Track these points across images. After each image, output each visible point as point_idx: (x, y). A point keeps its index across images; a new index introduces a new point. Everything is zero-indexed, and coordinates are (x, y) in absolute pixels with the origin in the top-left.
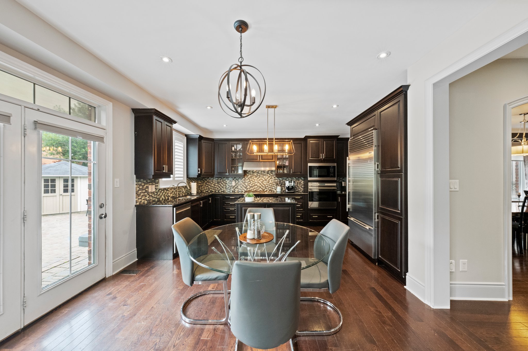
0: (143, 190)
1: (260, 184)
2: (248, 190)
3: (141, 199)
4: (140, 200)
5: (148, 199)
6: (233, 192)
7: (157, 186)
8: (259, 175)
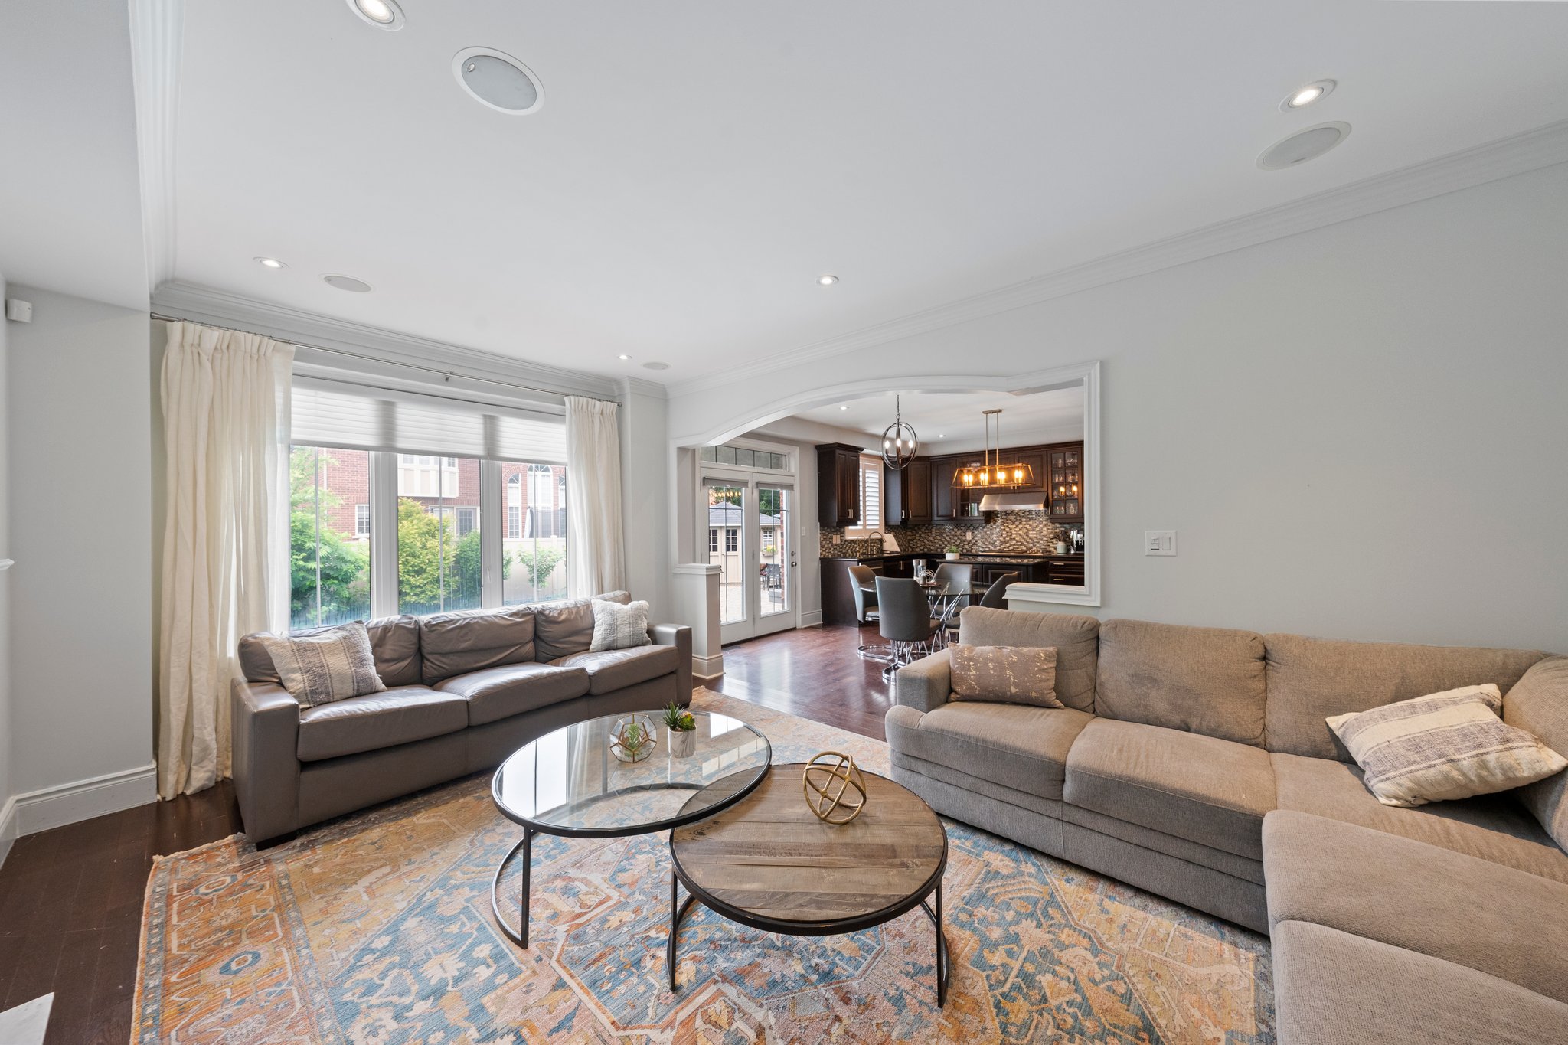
0: (827, 540)
1: (1022, 537)
2: (998, 548)
4: (824, 552)
5: (833, 552)
6: (967, 551)
7: (843, 535)
8: (1018, 518)
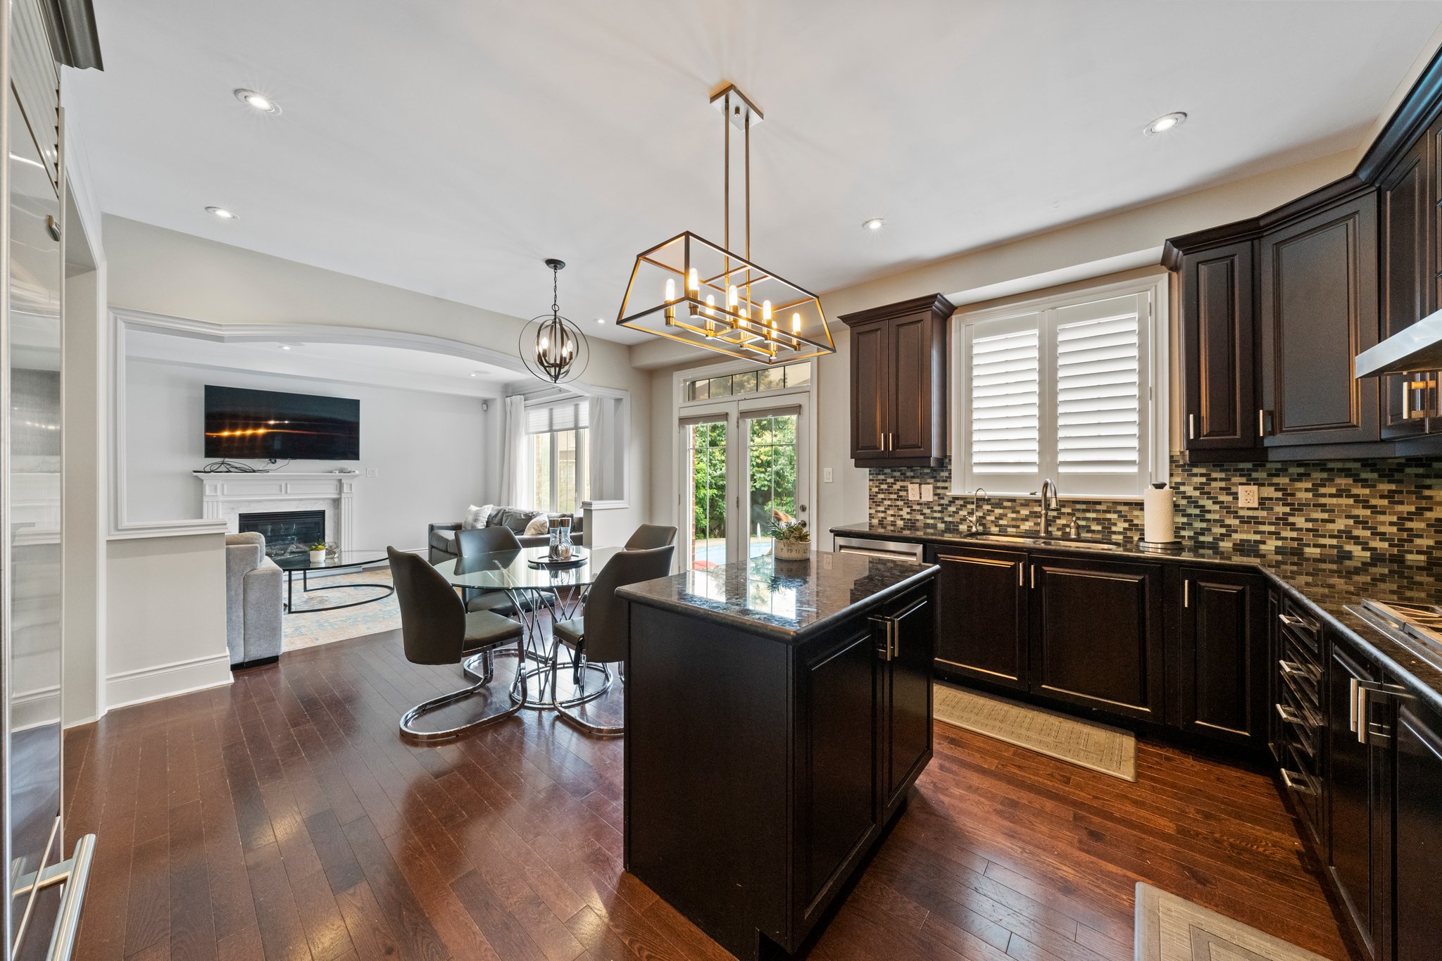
0: (891, 493)
3: (885, 512)
4: (882, 515)
5: (908, 517)
7: (946, 488)
